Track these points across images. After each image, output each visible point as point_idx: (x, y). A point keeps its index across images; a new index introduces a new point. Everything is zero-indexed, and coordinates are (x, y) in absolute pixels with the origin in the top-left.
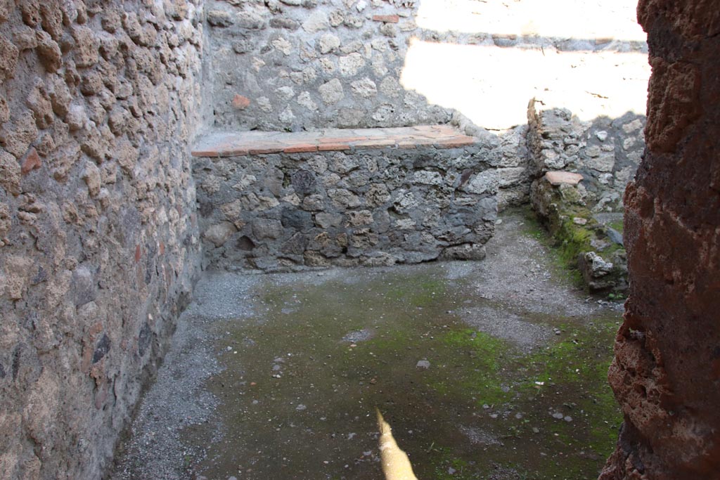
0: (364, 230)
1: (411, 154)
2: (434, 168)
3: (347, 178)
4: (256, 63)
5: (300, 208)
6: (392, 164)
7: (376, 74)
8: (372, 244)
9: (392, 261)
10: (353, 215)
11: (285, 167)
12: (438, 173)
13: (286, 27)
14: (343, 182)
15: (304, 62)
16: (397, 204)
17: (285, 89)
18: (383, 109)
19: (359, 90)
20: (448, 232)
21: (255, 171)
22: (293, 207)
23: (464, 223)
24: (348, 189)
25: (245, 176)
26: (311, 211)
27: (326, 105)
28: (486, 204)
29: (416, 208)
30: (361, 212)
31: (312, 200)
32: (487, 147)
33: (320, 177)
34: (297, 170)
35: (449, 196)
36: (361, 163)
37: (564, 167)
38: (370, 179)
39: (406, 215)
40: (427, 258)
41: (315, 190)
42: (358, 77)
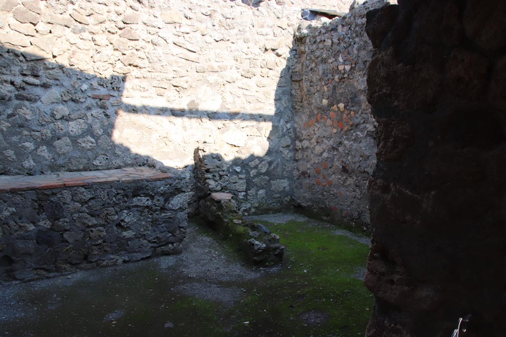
0: (100, 242)
1: (131, 186)
2: (146, 195)
3: (86, 206)
4: (4, 125)
5: (51, 229)
6: (118, 194)
7: (95, 134)
8: (106, 251)
9: (120, 261)
10: (92, 231)
11: (39, 200)
12: (149, 198)
13: (28, 100)
14: (84, 208)
15: (42, 125)
16: (122, 221)
17: (27, 144)
18: (101, 157)
19: (84, 145)
20: (157, 237)
21: (16, 204)
22: (45, 229)
23: (167, 230)
24: (87, 213)
25: (7, 209)
26: (60, 231)
27: (59, 155)
28: (181, 216)
29: (135, 222)
30: (97, 229)
31: (61, 223)
32: (180, 179)
33: (66, 206)
34: (49, 202)
35: (157, 213)
36: (96, 194)
37: (221, 190)
38: (103, 205)
39: (128, 228)
40: (144, 256)
41: (63, 215)
42: (82, 135)
